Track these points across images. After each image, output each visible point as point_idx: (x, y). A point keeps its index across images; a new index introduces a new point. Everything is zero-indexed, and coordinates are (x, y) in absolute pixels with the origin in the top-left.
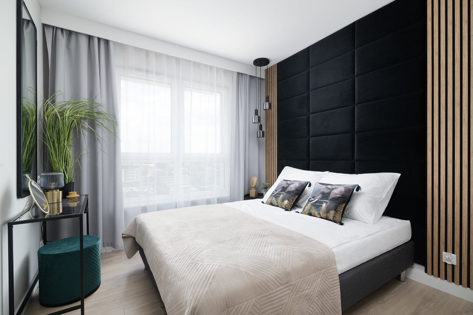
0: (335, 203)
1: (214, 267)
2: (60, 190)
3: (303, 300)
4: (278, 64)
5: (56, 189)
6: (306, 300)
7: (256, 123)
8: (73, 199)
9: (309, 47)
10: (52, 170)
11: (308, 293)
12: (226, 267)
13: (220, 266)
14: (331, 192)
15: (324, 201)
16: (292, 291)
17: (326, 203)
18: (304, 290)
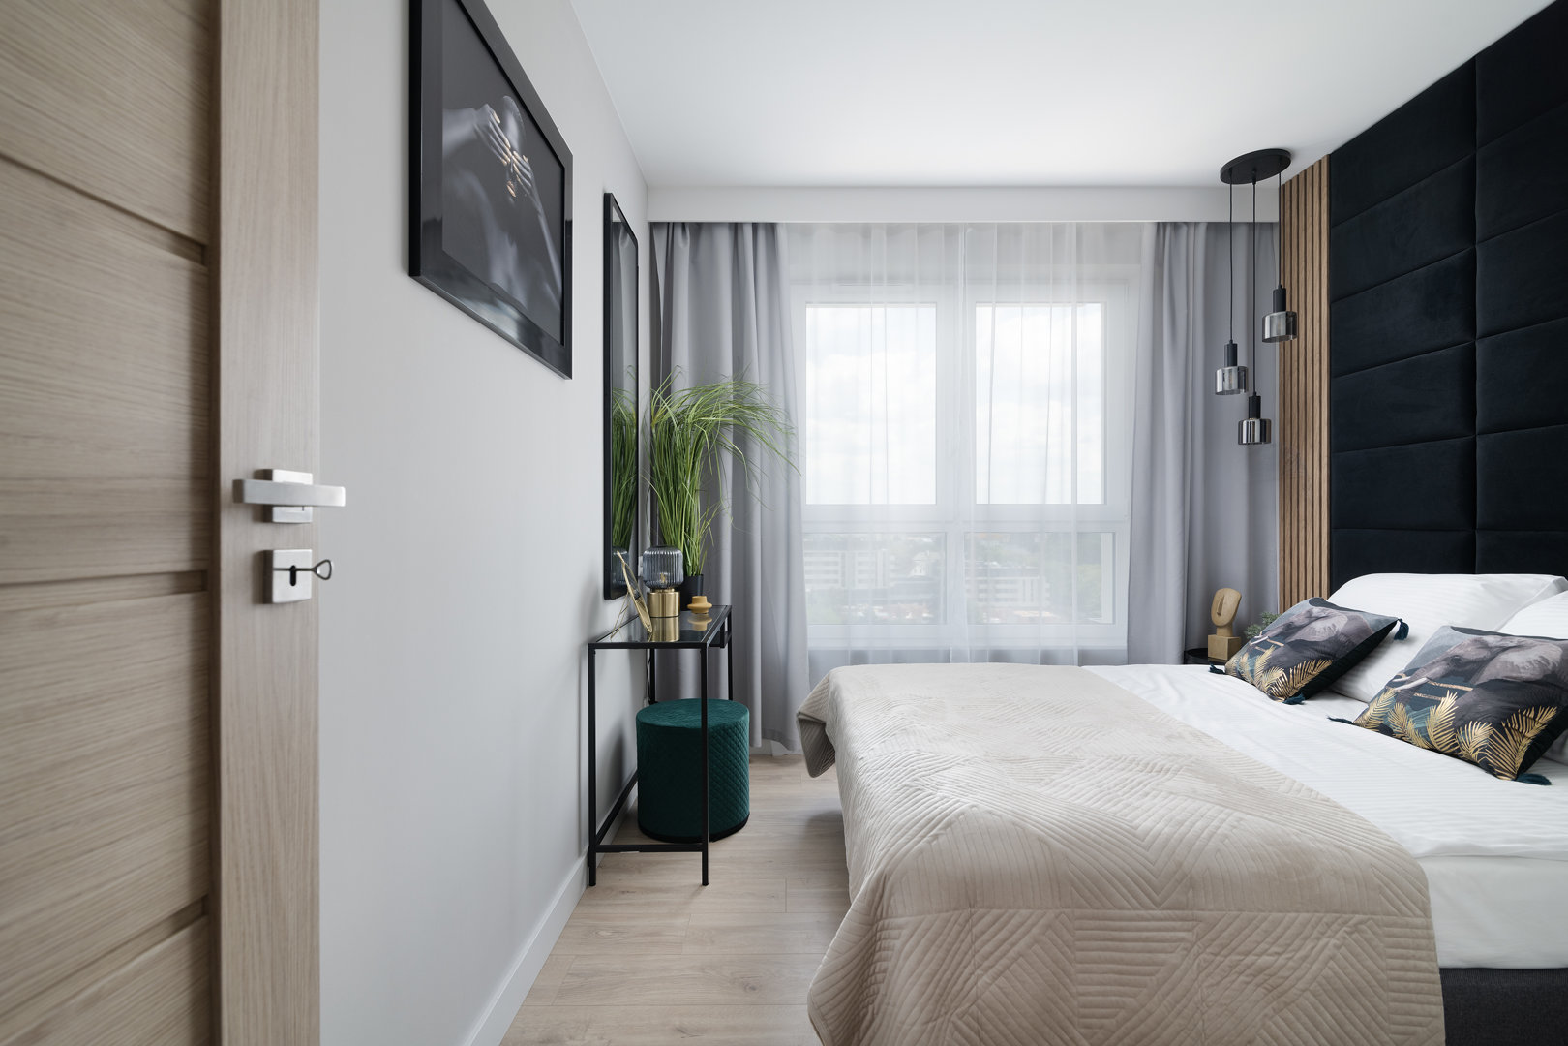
0: (1500, 700)
1: (957, 805)
2: (676, 591)
3: (1247, 983)
4: (1330, 157)
5: (668, 586)
6: (1258, 985)
7: (1231, 392)
8: (700, 614)
9: (1474, 57)
10: (663, 545)
11: (1267, 968)
12: (990, 812)
13: (973, 806)
14: (1491, 659)
15: (1450, 686)
16: (1199, 939)
17: (1459, 696)
18: (1250, 952)
